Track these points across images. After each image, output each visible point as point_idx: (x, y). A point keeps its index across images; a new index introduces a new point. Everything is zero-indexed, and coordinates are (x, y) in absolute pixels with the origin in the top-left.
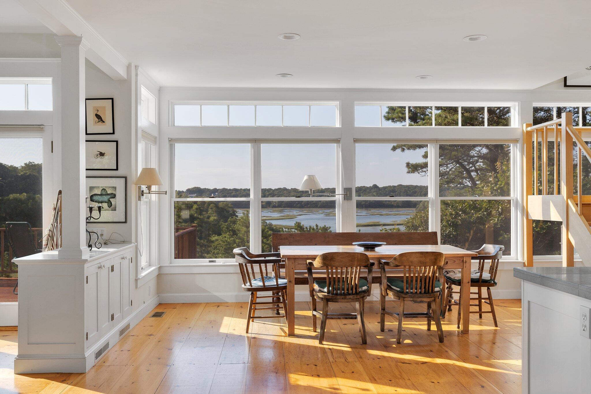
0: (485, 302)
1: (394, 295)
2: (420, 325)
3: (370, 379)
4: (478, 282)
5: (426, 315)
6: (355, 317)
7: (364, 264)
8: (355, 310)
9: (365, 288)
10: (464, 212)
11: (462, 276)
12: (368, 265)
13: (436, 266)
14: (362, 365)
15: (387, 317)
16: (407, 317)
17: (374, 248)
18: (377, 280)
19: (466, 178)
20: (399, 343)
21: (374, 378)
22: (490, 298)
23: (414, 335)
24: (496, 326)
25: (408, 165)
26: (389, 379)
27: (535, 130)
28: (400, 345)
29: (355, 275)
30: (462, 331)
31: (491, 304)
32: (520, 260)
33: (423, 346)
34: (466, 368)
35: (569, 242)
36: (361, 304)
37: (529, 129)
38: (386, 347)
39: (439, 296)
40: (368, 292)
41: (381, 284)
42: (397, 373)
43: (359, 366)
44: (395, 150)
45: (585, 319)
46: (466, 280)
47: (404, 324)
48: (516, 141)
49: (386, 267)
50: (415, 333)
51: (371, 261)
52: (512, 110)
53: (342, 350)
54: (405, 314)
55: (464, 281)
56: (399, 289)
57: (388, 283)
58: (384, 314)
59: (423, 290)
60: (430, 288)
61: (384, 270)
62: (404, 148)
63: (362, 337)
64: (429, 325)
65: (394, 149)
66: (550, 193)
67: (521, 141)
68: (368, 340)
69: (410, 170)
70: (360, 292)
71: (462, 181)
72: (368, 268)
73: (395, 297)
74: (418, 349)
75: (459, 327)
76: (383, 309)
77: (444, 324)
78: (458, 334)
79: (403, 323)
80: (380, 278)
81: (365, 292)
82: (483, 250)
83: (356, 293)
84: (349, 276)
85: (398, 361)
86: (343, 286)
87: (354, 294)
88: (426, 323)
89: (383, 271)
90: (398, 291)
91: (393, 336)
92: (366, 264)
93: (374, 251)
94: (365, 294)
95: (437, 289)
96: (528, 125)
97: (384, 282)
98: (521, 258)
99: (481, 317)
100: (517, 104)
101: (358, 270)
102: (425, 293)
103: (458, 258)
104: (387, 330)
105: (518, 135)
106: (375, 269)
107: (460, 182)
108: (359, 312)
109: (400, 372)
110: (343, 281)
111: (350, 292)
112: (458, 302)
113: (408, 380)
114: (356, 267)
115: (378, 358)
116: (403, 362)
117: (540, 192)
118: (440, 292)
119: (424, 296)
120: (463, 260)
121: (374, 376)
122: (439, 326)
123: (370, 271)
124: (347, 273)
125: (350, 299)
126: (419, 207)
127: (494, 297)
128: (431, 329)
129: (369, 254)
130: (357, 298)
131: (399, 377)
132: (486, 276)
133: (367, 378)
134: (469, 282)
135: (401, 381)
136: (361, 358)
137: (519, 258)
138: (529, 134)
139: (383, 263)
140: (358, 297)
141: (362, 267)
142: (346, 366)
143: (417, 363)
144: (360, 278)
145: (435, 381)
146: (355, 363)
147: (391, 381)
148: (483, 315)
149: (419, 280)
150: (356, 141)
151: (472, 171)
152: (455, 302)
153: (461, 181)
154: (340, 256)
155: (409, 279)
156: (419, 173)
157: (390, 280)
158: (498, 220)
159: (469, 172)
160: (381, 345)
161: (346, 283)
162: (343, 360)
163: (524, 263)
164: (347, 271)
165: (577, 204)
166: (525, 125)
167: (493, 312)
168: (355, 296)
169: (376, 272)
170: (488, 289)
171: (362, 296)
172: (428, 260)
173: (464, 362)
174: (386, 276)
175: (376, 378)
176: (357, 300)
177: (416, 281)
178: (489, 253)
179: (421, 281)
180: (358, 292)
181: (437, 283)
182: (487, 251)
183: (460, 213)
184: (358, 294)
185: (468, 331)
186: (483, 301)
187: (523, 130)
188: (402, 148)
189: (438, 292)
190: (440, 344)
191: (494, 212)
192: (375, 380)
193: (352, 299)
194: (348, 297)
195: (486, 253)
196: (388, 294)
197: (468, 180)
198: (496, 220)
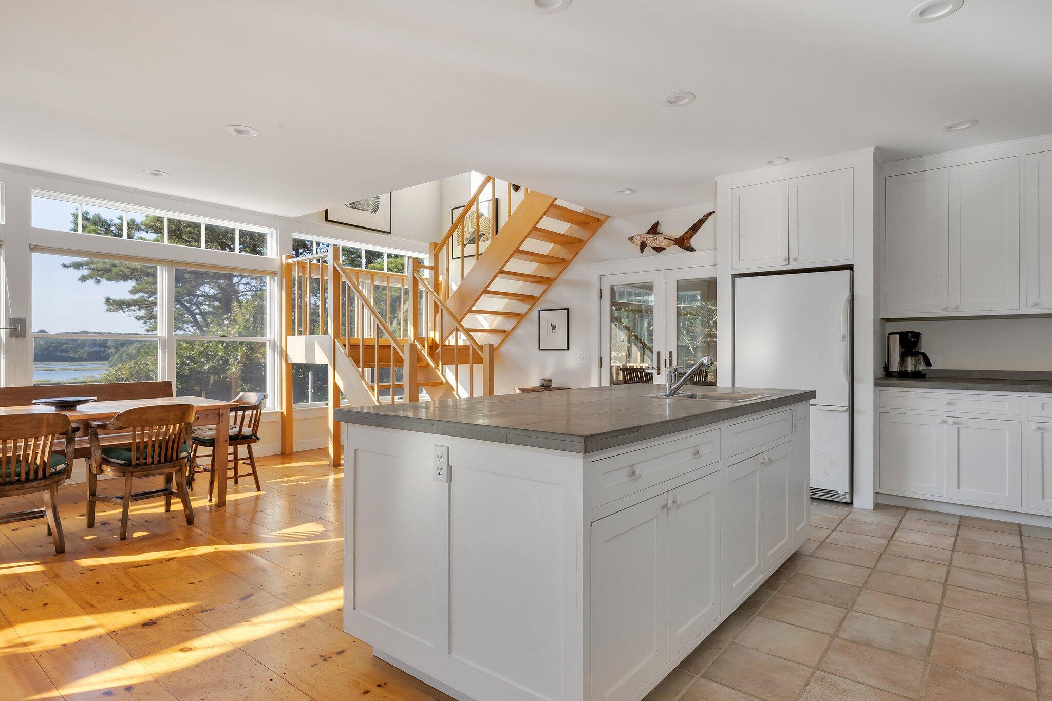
0: (243, 463)
1: (115, 471)
2: (154, 507)
3: (82, 607)
4: (236, 440)
5: (165, 492)
6: (42, 515)
7: (61, 430)
8: (42, 503)
9: (62, 466)
10: (192, 360)
11: (218, 433)
12: (68, 431)
13: (183, 424)
14: (62, 588)
15: (98, 505)
16: (136, 500)
17: (75, 406)
18: (84, 453)
19: (187, 322)
20: (123, 538)
21: (88, 603)
22: (251, 457)
23: (146, 522)
24: (259, 490)
25: (108, 301)
26: (119, 598)
27: (297, 263)
28: (126, 542)
29: (44, 449)
30: (215, 505)
31: (252, 464)
32: (278, 409)
33: (163, 536)
34: (235, 551)
35: (336, 386)
36: (54, 492)
37: (290, 261)
38: (100, 549)
39: (186, 464)
40: (67, 472)
41: (90, 458)
42: (129, 584)
43: (57, 592)
44: (85, 281)
45: (441, 461)
46: (223, 438)
47: (132, 511)
48: (273, 274)
49: (99, 431)
50: (147, 519)
51: (74, 425)
52: (268, 238)
53: (18, 574)
54: (133, 496)
55: (220, 440)
56: (122, 462)
57: (103, 456)
58: (94, 502)
59: (163, 459)
60: (174, 454)
61: (96, 435)
62: (99, 280)
63: (55, 543)
64: (168, 505)
65: (84, 279)
66: (312, 333)
67: (279, 273)
68: (68, 546)
69: (111, 307)
70: (51, 475)
71: (183, 325)
72: (65, 436)
73: (117, 473)
74: (156, 541)
75: (210, 500)
76: (93, 494)
77: (194, 500)
78: (210, 509)
79: (131, 508)
80: (89, 449)
81: (62, 473)
82: (240, 399)
83: (44, 477)
84: (31, 453)
85: (126, 566)
86: (18, 470)
87: (40, 479)
88: (163, 503)
89: (94, 438)
90: (121, 465)
91: (111, 530)
92: (64, 430)
93: (75, 410)
94: (62, 477)
95: (183, 454)
96: (288, 257)
97: (96, 454)
98: (279, 408)
99: (236, 482)
100: (275, 231)
101: (49, 442)
102: (166, 461)
103: (212, 411)
104: (99, 524)
105: (276, 267)
106: (78, 437)
107: (180, 327)
108: (50, 505)
109: (136, 582)
110: (18, 461)
111: (32, 476)
112: (209, 467)
113: (150, 590)
114: (46, 437)
115: (91, 570)
116: (136, 565)
117: (300, 333)
118: (188, 458)
119: (164, 466)
120: (219, 413)
121: (88, 600)
122: (186, 503)
123: (70, 441)
124: (26, 447)
125: (33, 487)
126: (114, 360)
127: (255, 455)
128: (171, 510)
129: (69, 414)
130: (47, 485)
131: (135, 589)
132: (247, 431)
133: (76, 607)
134: (226, 441)
135: (139, 595)
136: (57, 576)
137: (276, 409)
138: (289, 267)
139: (94, 426)
140: (48, 482)
141: (56, 436)
142: (30, 598)
143: (160, 561)
144: (52, 453)
145: (196, 581)
146: (46, 587)
147: (122, 599)
148: (239, 479)
149: (157, 446)
150: (34, 248)
151: (197, 314)
152: (204, 469)
153: (180, 325)
154: (13, 421)
155: (142, 446)
156: (125, 312)
157: (107, 451)
158: (236, 369)
159: (193, 315)
160: (93, 549)
161: (23, 465)
162: (21, 589)
163: (282, 413)
164: (26, 444)
165: (345, 345)
166: (284, 257)
167: (254, 473)
168: (43, 483)
169: (81, 441)
170: (249, 446)
171: (56, 479)
172: (172, 416)
173: (230, 543)
174: (99, 445)
175: (93, 603)
176: (45, 488)
177: (153, 446)
178: (248, 403)
179: (160, 446)
180: (47, 474)
181: (184, 445)
182: (245, 400)
183: (188, 361)
184: (48, 478)
185: (225, 502)
186: (241, 462)
187: (282, 262)
188: (96, 279)
189: (185, 457)
190: (189, 526)
191: (231, 360)
192: (92, 606)
193: (37, 487)
194: (27, 485)
195: (244, 403)
196: (102, 472)
197: (190, 324)
198: (234, 368)
